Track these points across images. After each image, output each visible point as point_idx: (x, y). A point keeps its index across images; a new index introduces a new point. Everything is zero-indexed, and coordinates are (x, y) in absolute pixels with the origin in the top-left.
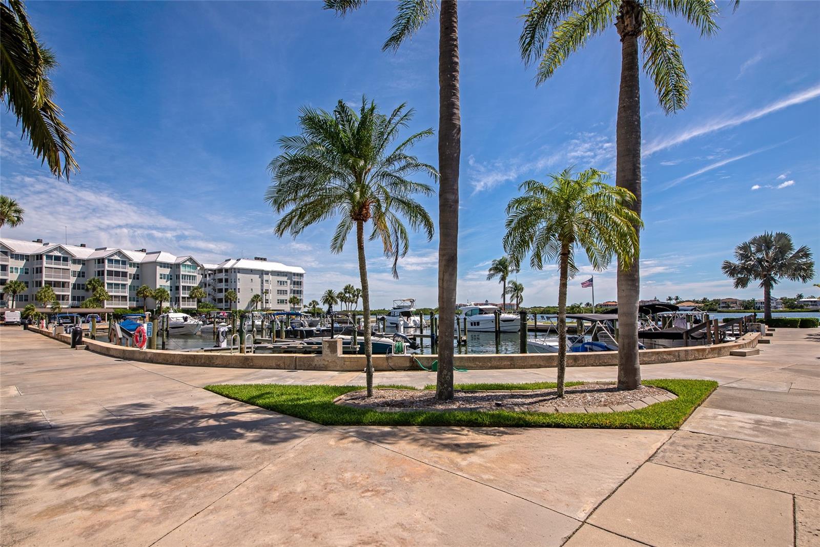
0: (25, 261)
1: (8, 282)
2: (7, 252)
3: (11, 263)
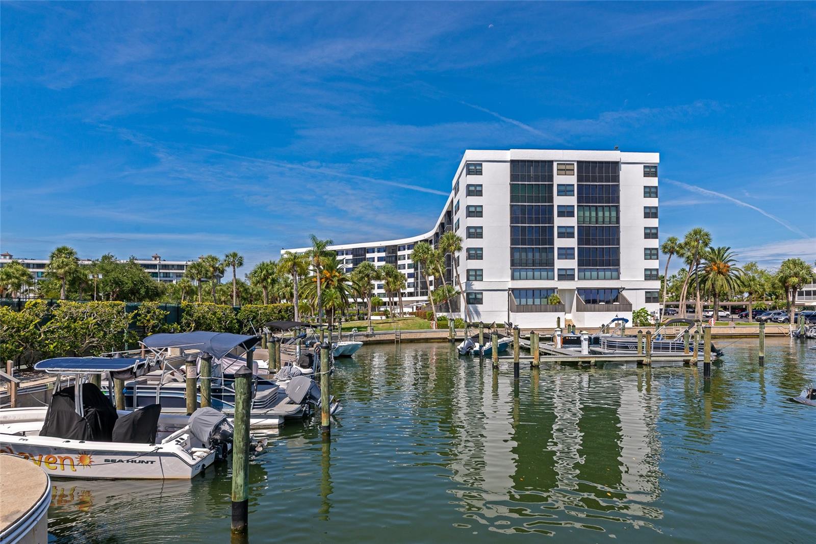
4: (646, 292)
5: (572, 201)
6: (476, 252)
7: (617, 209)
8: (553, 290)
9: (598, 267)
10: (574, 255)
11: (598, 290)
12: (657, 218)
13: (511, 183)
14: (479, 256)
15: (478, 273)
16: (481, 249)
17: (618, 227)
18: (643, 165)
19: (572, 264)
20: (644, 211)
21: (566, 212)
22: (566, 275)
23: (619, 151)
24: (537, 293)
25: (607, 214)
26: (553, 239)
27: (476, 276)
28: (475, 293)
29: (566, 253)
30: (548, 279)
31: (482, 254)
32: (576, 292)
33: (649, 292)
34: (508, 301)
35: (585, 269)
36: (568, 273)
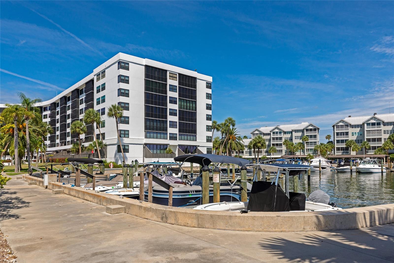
0: (360, 128)
1: (349, 140)
2: (348, 125)
3: (350, 130)
4: (207, 148)
5: (176, 95)
6: (125, 119)
7: (196, 102)
8: (167, 145)
9: (188, 134)
10: (177, 126)
11: (187, 146)
12: (211, 110)
13: (146, 79)
14: (127, 122)
15: (126, 133)
16: (128, 117)
17: (196, 113)
18: (206, 82)
19: (175, 131)
20: (206, 106)
21: (173, 101)
22: (173, 137)
23: (197, 72)
24: (159, 147)
25: (191, 105)
26: (167, 116)
27: (125, 134)
28: (124, 145)
29: (173, 125)
30: (164, 139)
31: (129, 121)
32: (178, 147)
33: (208, 148)
34: (143, 151)
35: (182, 134)
36: (174, 136)
